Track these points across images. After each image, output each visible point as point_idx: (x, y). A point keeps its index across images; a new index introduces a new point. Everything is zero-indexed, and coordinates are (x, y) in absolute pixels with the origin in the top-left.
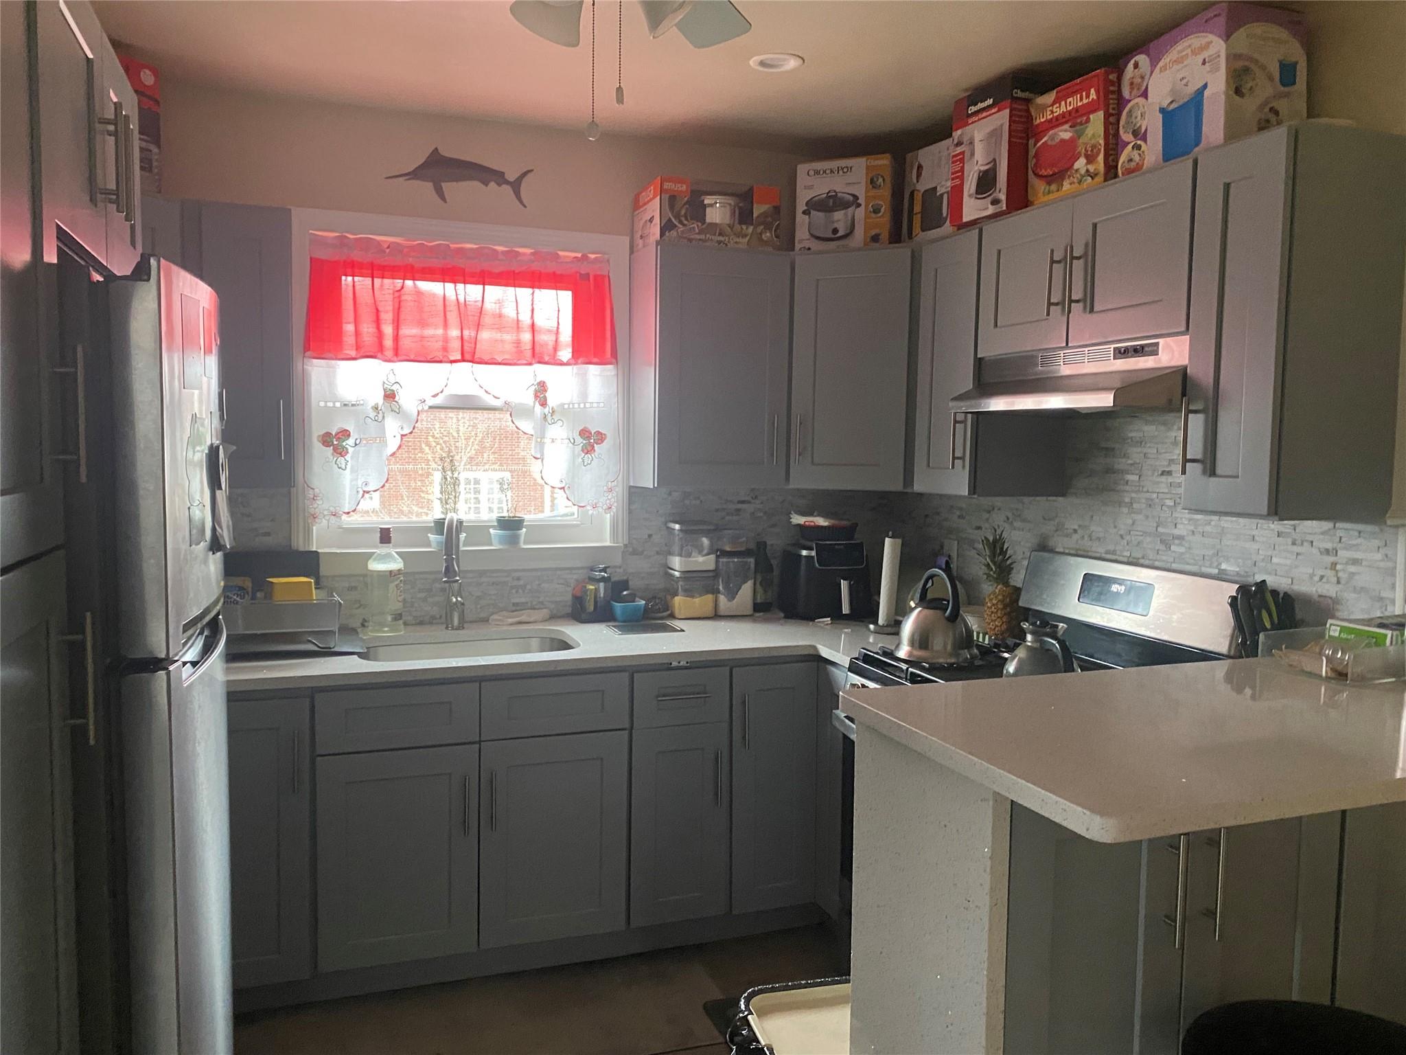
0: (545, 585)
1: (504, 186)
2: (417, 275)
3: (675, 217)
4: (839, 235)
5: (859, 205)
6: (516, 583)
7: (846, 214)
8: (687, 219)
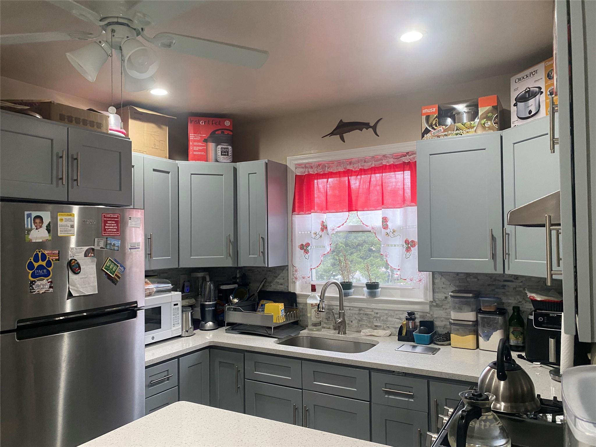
0: (390, 319)
1: (369, 129)
2: (333, 176)
3: (429, 126)
4: (532, 114)
5: (542, 93)
6: (376, 315)
7: (535, 100)
8: (436, 126)
